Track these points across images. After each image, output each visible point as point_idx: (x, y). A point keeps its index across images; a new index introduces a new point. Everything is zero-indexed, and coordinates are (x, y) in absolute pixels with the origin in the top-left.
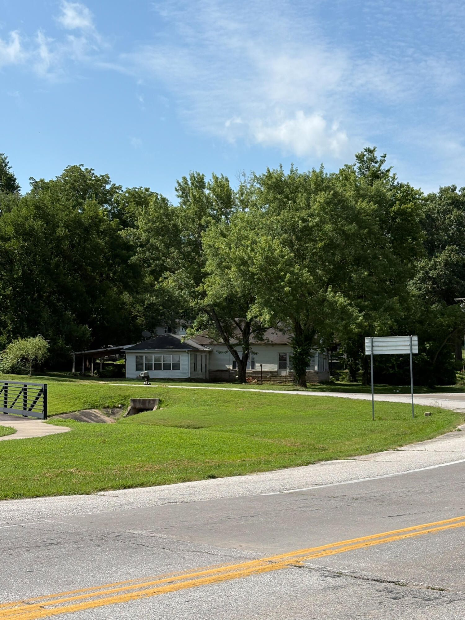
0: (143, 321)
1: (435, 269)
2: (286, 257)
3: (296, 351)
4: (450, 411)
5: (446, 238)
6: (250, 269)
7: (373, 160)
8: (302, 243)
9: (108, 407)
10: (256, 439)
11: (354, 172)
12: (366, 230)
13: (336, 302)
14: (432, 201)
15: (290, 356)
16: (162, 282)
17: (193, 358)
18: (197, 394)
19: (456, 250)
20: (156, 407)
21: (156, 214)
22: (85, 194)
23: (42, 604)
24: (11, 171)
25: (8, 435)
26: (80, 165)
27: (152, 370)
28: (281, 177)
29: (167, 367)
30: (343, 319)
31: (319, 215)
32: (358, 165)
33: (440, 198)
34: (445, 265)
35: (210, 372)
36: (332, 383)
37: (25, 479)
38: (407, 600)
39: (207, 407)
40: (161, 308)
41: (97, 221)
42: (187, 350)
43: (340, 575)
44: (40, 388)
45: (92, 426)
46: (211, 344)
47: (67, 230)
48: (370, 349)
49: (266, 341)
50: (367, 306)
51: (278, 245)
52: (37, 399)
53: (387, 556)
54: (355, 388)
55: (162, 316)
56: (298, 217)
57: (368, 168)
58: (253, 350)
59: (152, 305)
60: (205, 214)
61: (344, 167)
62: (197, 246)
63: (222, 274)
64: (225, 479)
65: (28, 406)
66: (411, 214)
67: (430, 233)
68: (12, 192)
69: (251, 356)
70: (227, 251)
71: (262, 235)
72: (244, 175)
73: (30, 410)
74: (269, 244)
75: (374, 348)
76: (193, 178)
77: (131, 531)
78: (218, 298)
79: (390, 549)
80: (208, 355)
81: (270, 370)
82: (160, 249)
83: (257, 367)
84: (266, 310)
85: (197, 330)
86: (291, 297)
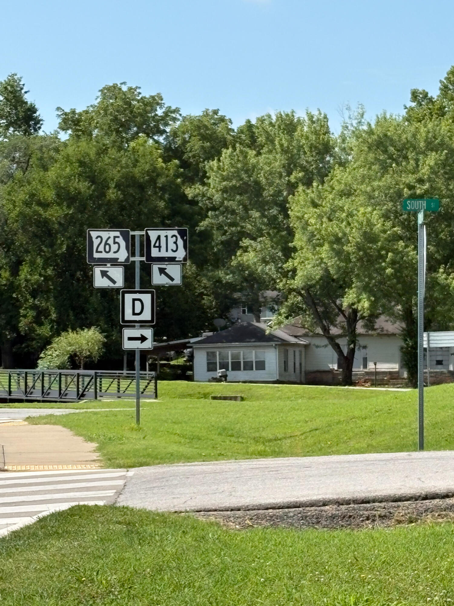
0: (213, 301)
2: (389, 232)
3: (407, 344)
6: (345, 248)
13: (449, 285)
17: (283, 355)
21: (232, 170)
24: (28, 97)
26: (122, 84)
29: (248, 366)
31: (430, 180)
35: (307, 372)
42: (273, 344)
46: (305, 336)
47: (119, 192)
49: (379, 331)
51: (377, 220)
52: (148, 384)
56: (404, 184)
58: (361, 343)
62: (283, 212)
63: (313, 253)
70: (318, 227)
72: (349, 109)
74: (367, 219)
78: (309, 280)
80: (303, 349)
81: (389, 370)
82: (237, 211)
83: (371, 366)
84: (365, 296)
85: (287, 318)
86: (395, 281)
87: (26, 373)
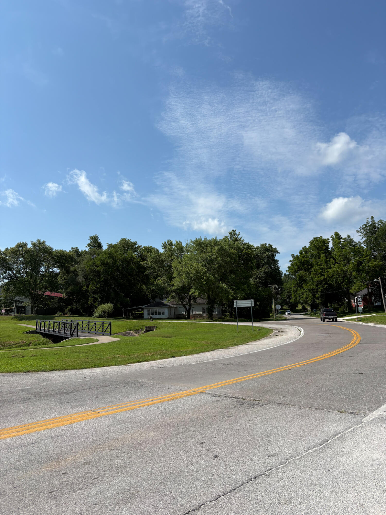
0: (150, 296)
1: (260, 274)
2: (204, 270)
3: (209, 306)
4: (267, 328)
5: (264, 262)
6: (190, 275)
7: (235, 234)
8: (210, 265)
9: (136, 330)
10: (192, 341)
11: (228, 239)
12: (233, 260)
13: (223, 287)
14: (258, 249)
15: (207, 309)
16: (157, 281)
17: (170, 310)
18: (171, 324)
19: (268, 267)
20: (155, 329)
21: (154, 256)
22: (128, 249)
23: (99, 411)
24: (100, 241)
25: (95, 342)
26: (126, 238)
27: (157, 315)
28: (201, 241)
29: (160, 314)
30: (226, 294)
31: (215, 254)
32: (230, 236)
33: (261, 248)
34: (264, 273)
35: (176, 315)
36: (223, 318)
37: (100, 359)
38: (245, 405)
39: (174, 329)
40: (157, 291)
41: (132, 259)
42: (167, 307)
43: (219, 396)
44: (109, 323)
45: (130, 338)
46: (176, 304)
47: (121, 262)
48: (236, 305)
49: (197, 303)
50: (235, 289)
51: (201, 266)
52: (107, 327)
53: (239, 387)
54: (232, 320)
55: (157, 294)
56: (208, 256)
57: (233, 237)
58: (192, 306)
59: (154, 290)
60: (173, 255)
61: (224, 237)
62: (170, 267)
63: (180, 278)
64: (179, 357)
65: (104, 330)
66: (250, 254)
67: (258, 261)
68: (100, 248)
69: (192, 308)
70: (182, 269)
71: (194, 263)
72: (187, 240)
73: (105, 332)
74: (197, 266)
75: (238, 305)
76: (168, 242)
77: (139, 380)
78: (178, 287)
79: (240, 384)
80: (175, 308)
81: (199, 314)
82: (156, 268)
83: (194, 313)
84: (197, 291)
85: (171, 299)
86: (206, 286)
87: (54, 322)
